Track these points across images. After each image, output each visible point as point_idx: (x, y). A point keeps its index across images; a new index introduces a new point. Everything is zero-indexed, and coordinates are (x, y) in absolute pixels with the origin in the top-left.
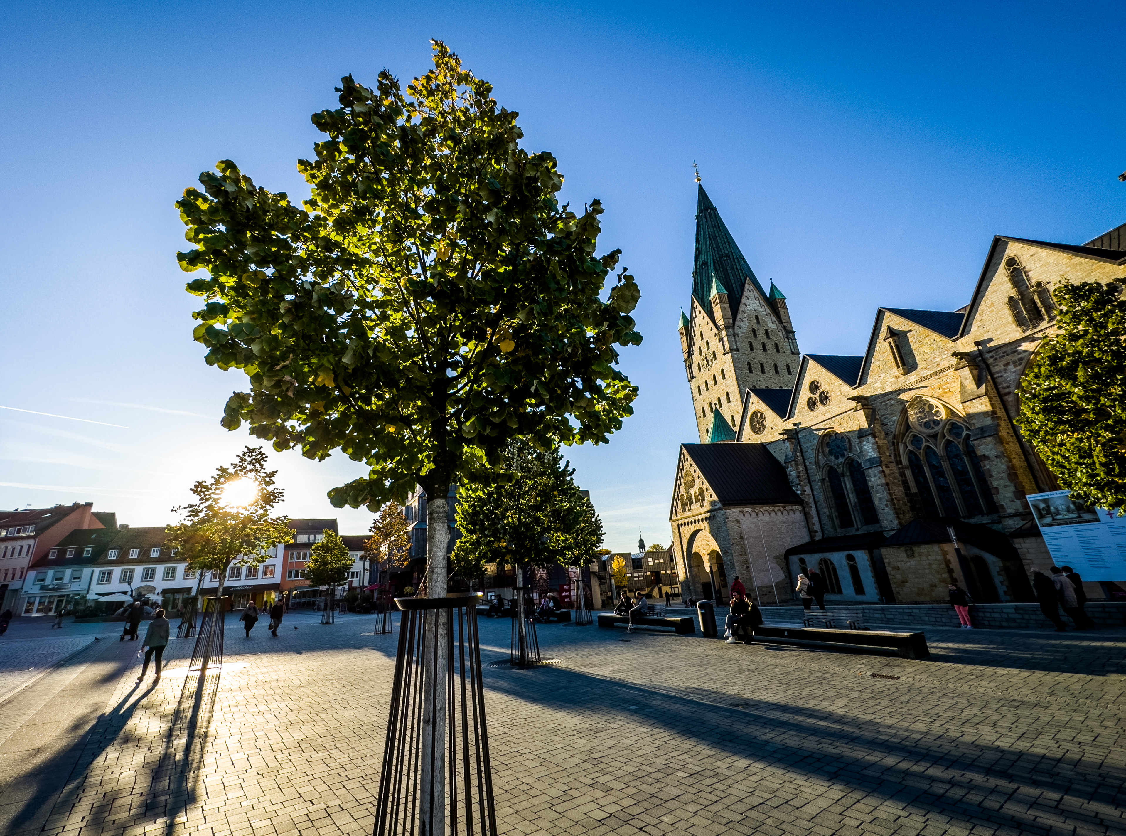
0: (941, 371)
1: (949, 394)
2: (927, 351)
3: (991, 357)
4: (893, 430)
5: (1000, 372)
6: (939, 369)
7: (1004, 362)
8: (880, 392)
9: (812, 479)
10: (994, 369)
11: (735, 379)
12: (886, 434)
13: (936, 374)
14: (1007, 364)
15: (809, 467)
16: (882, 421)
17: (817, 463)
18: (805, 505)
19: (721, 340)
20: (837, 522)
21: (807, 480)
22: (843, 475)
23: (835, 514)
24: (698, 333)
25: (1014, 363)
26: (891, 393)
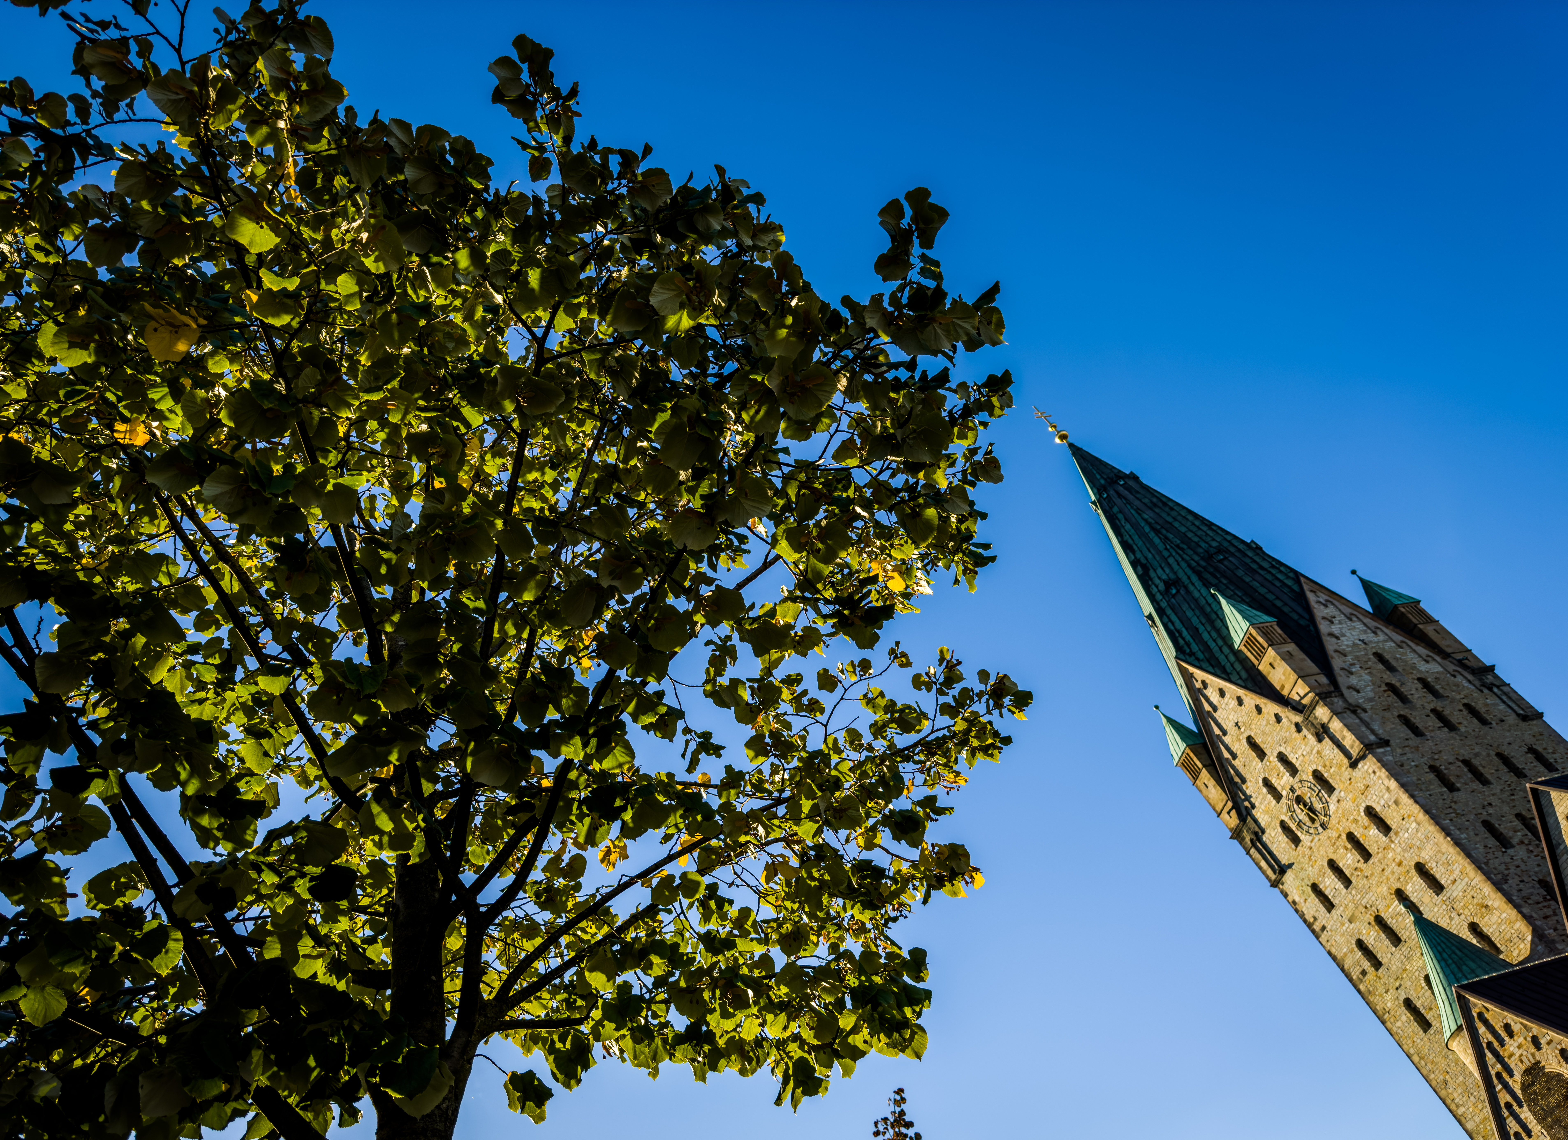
11: (1422, 816)
19: (1322, 732)
24: (1242, 748)
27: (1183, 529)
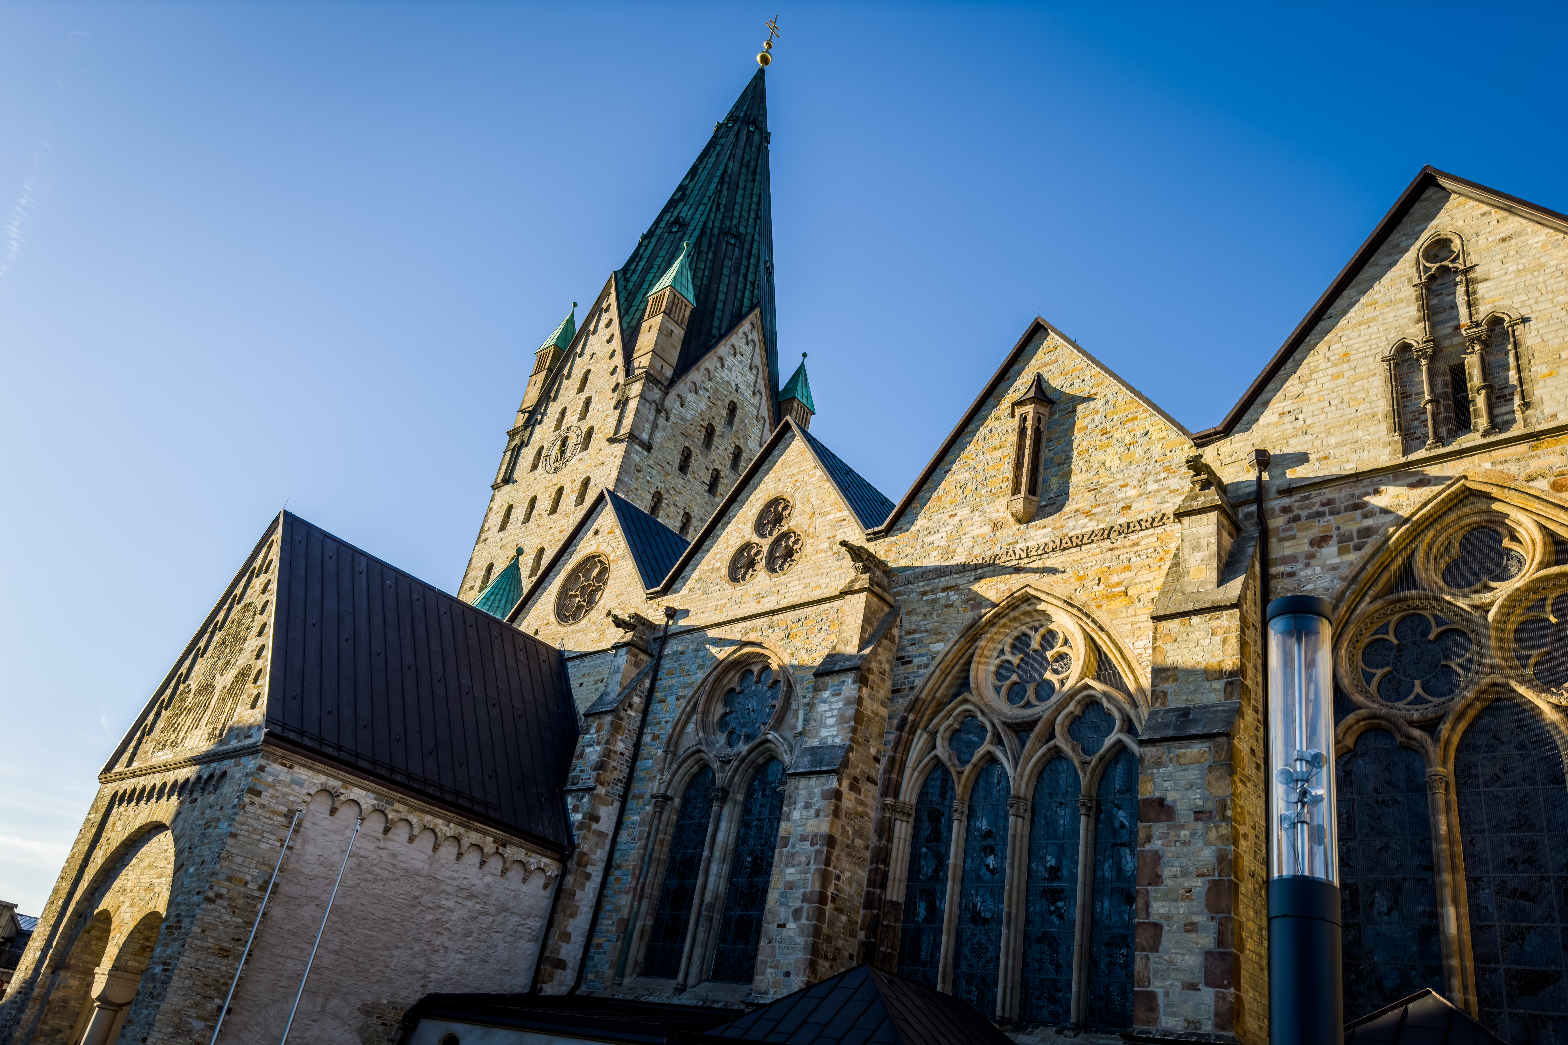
0: (1128, 529)
1: (1120, 603)
2: (1113, 462)
3: (1285, 510)
4: (918, 682)
5: (1293, 559)
6: (1123, 520)
7: (1315, 531)
8: (933, 560)
9: (636, 788)
10: (1277, 550)
12: (895, 691)
13: (1108, 533)
14: (1321, 541)
15: (645, 751)
16: (901, 648)
17: (672, 744)
18: (571, 865)
19: (622, 405)
20: (637, 949)
21: (619, 789)
22: (724, 796)
23: (644, 921)
24: (578, 374)
25: (1344, 539)
26: (963, 569)
27: (739, 199)
